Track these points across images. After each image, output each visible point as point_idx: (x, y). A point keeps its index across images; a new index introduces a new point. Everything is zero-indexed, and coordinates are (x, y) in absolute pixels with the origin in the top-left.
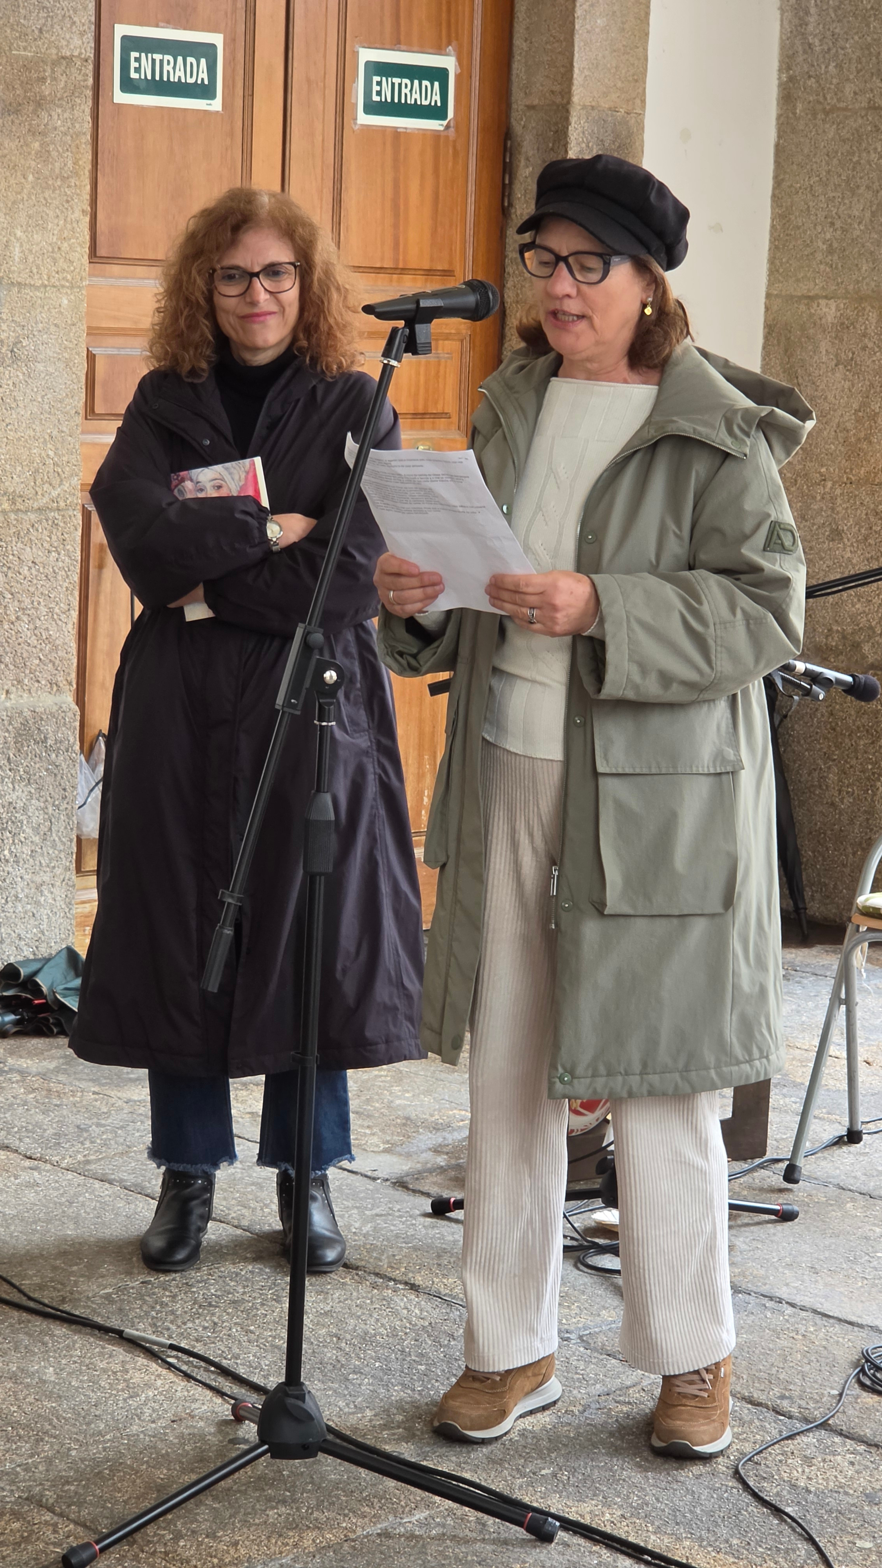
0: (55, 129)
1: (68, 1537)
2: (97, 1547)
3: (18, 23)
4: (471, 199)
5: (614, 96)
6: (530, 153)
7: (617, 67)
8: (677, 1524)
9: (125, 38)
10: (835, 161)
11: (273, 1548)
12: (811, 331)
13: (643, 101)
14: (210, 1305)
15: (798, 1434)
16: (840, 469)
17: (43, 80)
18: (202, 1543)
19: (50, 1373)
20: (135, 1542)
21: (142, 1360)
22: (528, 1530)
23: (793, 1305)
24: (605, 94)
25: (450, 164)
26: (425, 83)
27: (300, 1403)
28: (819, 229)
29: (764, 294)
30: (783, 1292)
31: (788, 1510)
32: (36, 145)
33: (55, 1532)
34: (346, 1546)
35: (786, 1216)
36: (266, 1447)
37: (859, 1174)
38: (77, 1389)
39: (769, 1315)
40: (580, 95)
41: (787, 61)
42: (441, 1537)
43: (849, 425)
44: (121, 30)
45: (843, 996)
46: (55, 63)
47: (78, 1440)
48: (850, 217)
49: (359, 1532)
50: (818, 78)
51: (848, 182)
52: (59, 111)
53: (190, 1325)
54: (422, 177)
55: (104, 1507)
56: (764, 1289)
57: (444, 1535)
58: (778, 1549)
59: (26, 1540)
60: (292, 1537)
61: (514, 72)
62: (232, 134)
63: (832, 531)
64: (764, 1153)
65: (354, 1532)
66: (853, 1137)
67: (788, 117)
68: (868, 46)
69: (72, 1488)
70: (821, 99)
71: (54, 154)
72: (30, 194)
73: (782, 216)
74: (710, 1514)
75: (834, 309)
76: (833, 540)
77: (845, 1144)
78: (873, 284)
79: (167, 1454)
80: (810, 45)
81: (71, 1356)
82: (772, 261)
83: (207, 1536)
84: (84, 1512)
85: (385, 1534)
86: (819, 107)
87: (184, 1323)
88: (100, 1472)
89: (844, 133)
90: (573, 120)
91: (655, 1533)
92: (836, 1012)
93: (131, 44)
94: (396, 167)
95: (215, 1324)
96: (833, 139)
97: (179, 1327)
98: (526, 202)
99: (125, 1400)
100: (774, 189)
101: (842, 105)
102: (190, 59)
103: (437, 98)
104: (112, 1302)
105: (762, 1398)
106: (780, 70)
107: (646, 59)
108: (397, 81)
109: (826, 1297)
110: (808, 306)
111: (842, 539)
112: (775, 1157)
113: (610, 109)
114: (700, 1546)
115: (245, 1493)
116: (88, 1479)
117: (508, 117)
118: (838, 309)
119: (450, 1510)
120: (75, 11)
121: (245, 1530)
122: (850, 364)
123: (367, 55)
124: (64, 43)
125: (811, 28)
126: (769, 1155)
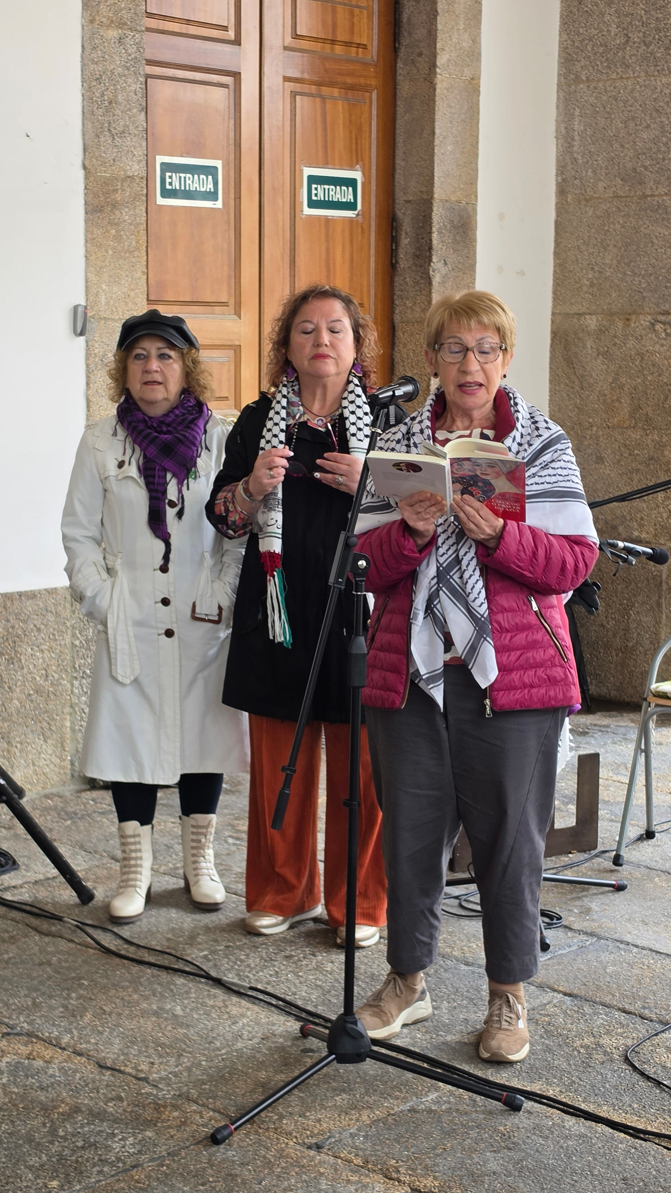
0: (125, 221)
1: (210, 1120)
2: (233, 1127)
3: (101, 156)
4: (373, 259)
5: (459, 193)
6: (408, 230)
7: (460, 176)
8: (596, 1095)
9: (162, 164)
10: (593, 230)
11: (344, 1122)
12: (581, 335)
13: (476, 196)
14: (271, 960)
15: (660, 1032)
16: (601, 419)
17: (116, 191)
18: (297, 1121)
19: (178, 1010)
20: (254, 1122)
21: (235, 999)
22: (504, 1104)
23: (637, 946)
24: (454, 192)
25: (360, 238)
26: (344, 188)
27: (354, 1027)
28: (584, 271)
29: (550, 313)
30: (628, 938)
31: (665, 1083)
32: (114, 231)
33: (202, 1117)
34: (390, 1118)
35: (620, 888)
36: (333, 1056)
37: (658, 859)
38: (197, 1020)
39: (623, 953)
40: (438, 193)
41: (561, 169)
42: (449, 1111)
43: (606, 392)
44: (160, 159)
45: (643, 747)
46: (123, 180)
47: (204, 1054)
48: (603, 264)
49: (396, 1110)
50: (581, 179)
51: (602, 242)
52: (127, 210)
53: (261, 974)
54: (343, 247)
55: (230, 1099)
56: (616, 936)
57: (450, 1109)
58: (664, 1110)
59: (184, 1123)
60: (354, 1114)
61: (397, 180)
62: (229, 223)
63: (597, 457)
64: (596, 847)
65: (393, 1109)
66: (649, 835)
67: (562, 204)
68: (612, 159)
69: (207, 1087)
70: (583, 192)
71: (124, 237)
72: (110, 262)
73: (560, 265)
74: (616, 1087)
75: (595, 320)
76: (598, 463)
77: (645, 839)
78: (619, 305)
79: (263, 1061)
80: (575, 159)
81: (190, 998)
82: (555, 293)
83: (300, 1116)
84: (218, 1103)
85: (413, 1110)
86: (582, 197)
87: (257, 973)
88: (223, 1076)
89: (598, 213)
90: (435, 209)
91: (584, 1102)
92: (639, 757)
93: (167, 167)
94: (327, 240)
95: (277, 972)
96: (591, 217)
97: (254, 975)
98: (407, 260)
99: (230, 1026)
100: (555, 248)
101: (597, 195)
102: (202, 176)
103: (351, 197)
104: (209, 960)
105: (631, 1009)
106: (557, 175)
107: (477, 170)
108: (326, 187)
109: (656, 940)
110: (579, 319)
111: (603, 462)
112: (603, 849)
113: (457, 201)
114: (614, 1110)
115: (318, 1085)
116: (216, 1081)
117: (394, 208)
118: (597, 320)
119: (451, 1093)
120: (135, 147)
121: (323, 1111)
122: (607, 355)
123: (308, 171)
124: (129, 168)
125: (575, 149)
126: (600, 848)
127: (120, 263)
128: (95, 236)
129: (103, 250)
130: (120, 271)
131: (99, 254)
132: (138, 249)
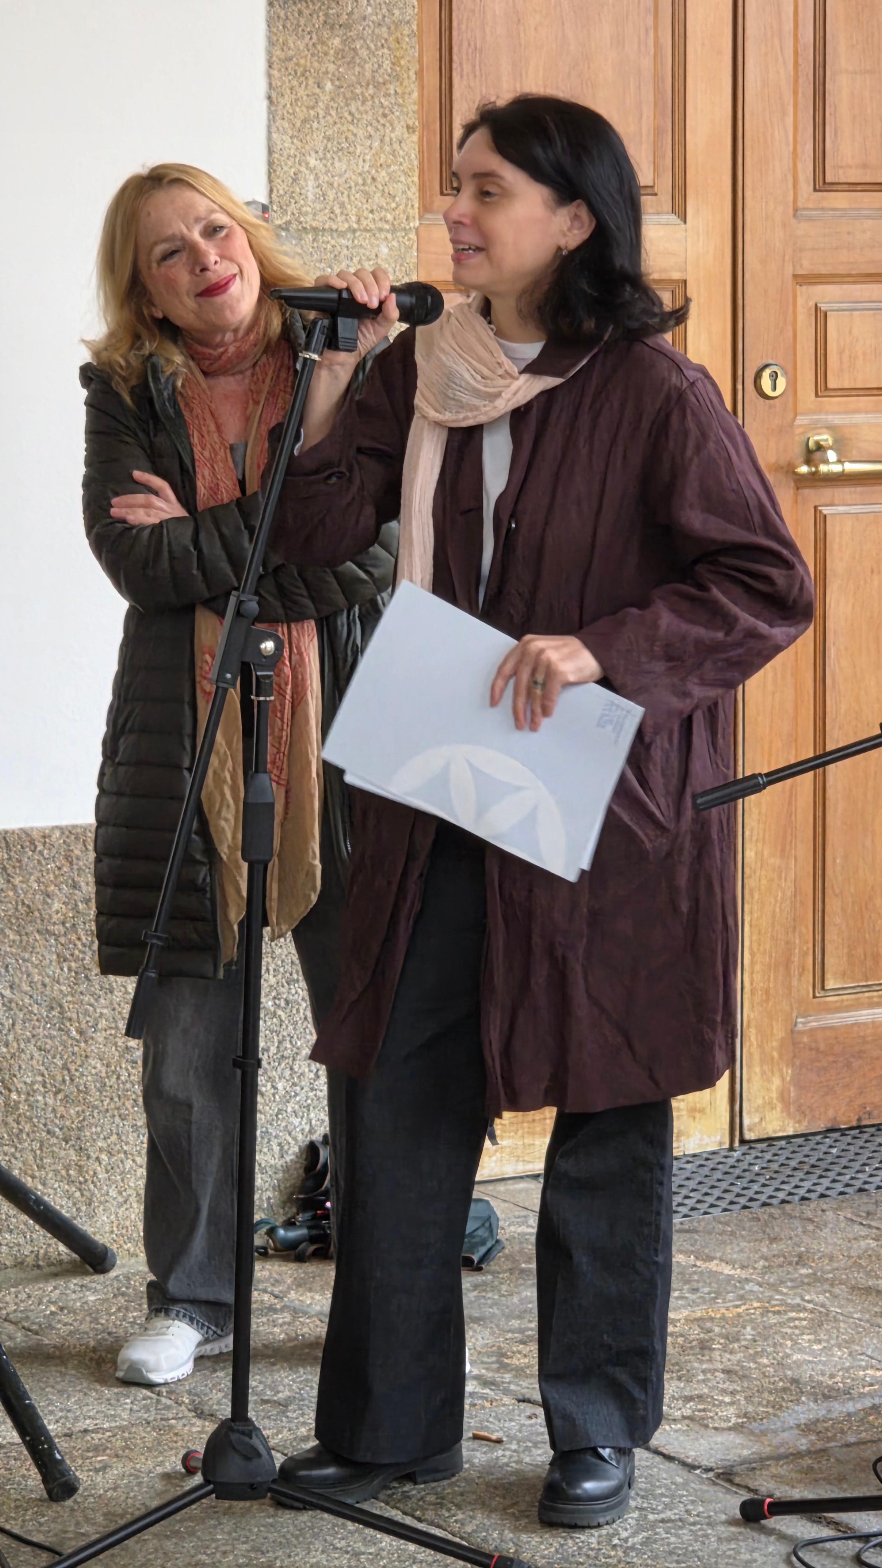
0: (364, 18)
32: (337, 41)
71: (364, 53)
72: (327, 108)
127: (353, 108)
128: (291, 53)
129: (311, 81)
130: (351, 127)
131: (302, 92)
132: (397, 77)
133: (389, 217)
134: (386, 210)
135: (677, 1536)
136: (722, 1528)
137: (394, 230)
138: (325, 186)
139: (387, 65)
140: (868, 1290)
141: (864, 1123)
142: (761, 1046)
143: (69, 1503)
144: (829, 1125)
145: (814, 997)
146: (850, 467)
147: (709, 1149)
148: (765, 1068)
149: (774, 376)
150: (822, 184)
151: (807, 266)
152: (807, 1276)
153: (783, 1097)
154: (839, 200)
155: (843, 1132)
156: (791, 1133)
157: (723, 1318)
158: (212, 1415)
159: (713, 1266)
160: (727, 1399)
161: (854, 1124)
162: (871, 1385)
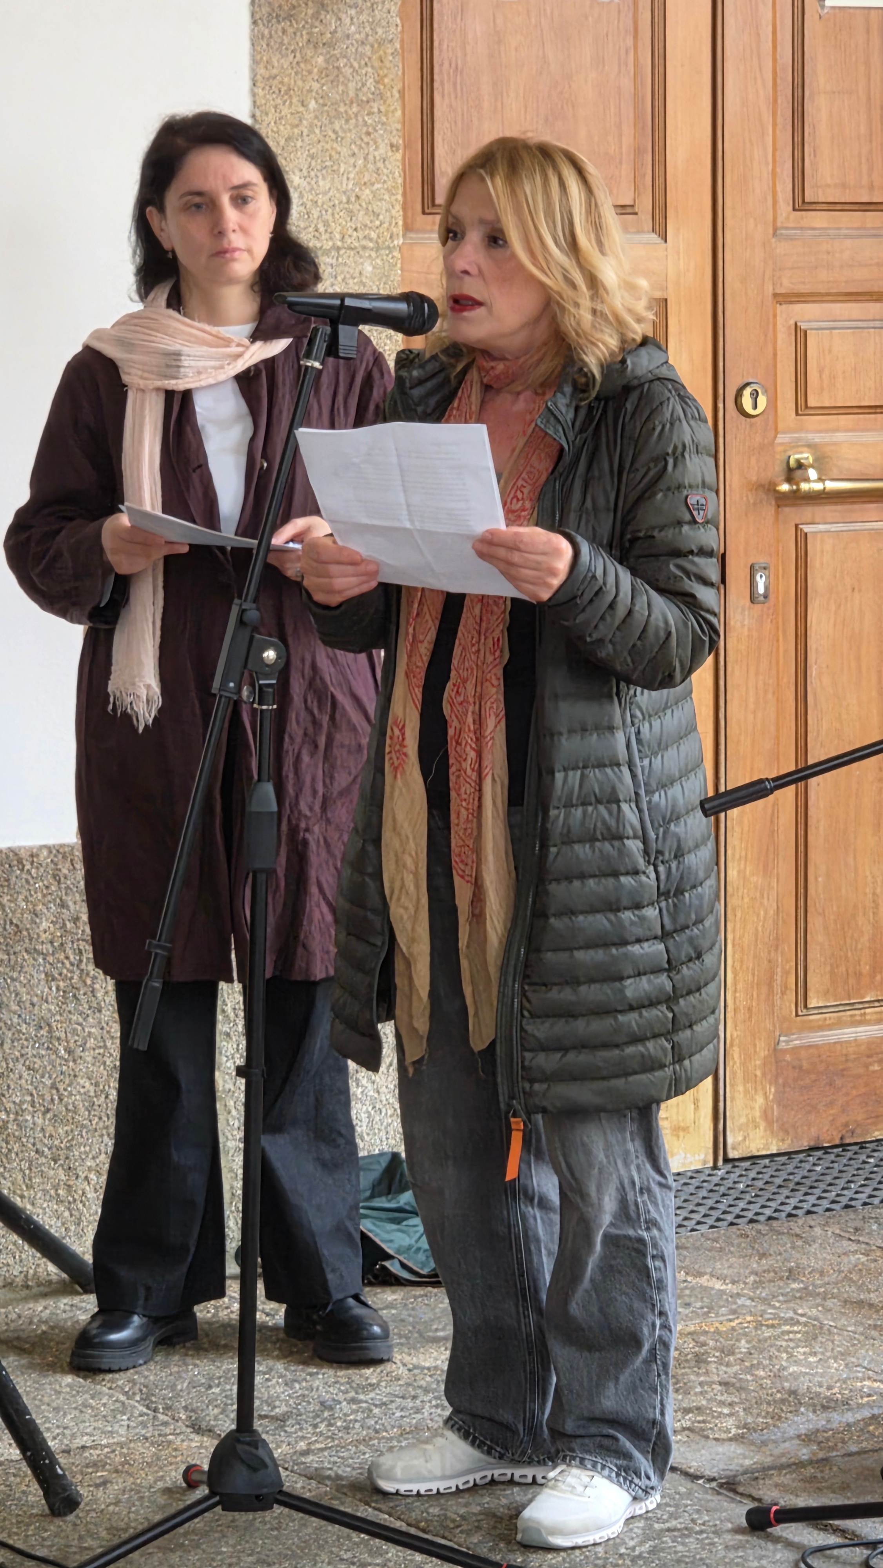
0: (348, 36)
32: (320, 60)
52: (353, 12)
71: (348, 71)
72: (311, 126)
127: (337, 126)
128: (275, 71)
129: (295, 100)
130: (335, 145)
131: (285, 111)
132: (381, 96)
133: (373, 235)
134: (370, 228)
135: (684, 1544)
136: (728, 1537)
137: (378, 249)
138: (309, 204)
139: (370, 83)
140: (860, 1303)
141: (847, 1141)
142: (744, 1064)
143: (71, 1518)
144: (812, 1144)
145: (797, 1015)
146: (831, 485)
147: (693, 1168)
148: (749, 1086)
149: (755, 395)
150: (801, 204)
151: (787, 285)
152: (798, 1290)
153: (766, 1114)
154: (818, 220)
155: (826, 1150)
156: (775, 1152)
157: (717, 1332)
158: (210, 1431)
159: (704, 1281)
160: (726, 1411)
161: (837, 1142)
162: (869, 1395)
